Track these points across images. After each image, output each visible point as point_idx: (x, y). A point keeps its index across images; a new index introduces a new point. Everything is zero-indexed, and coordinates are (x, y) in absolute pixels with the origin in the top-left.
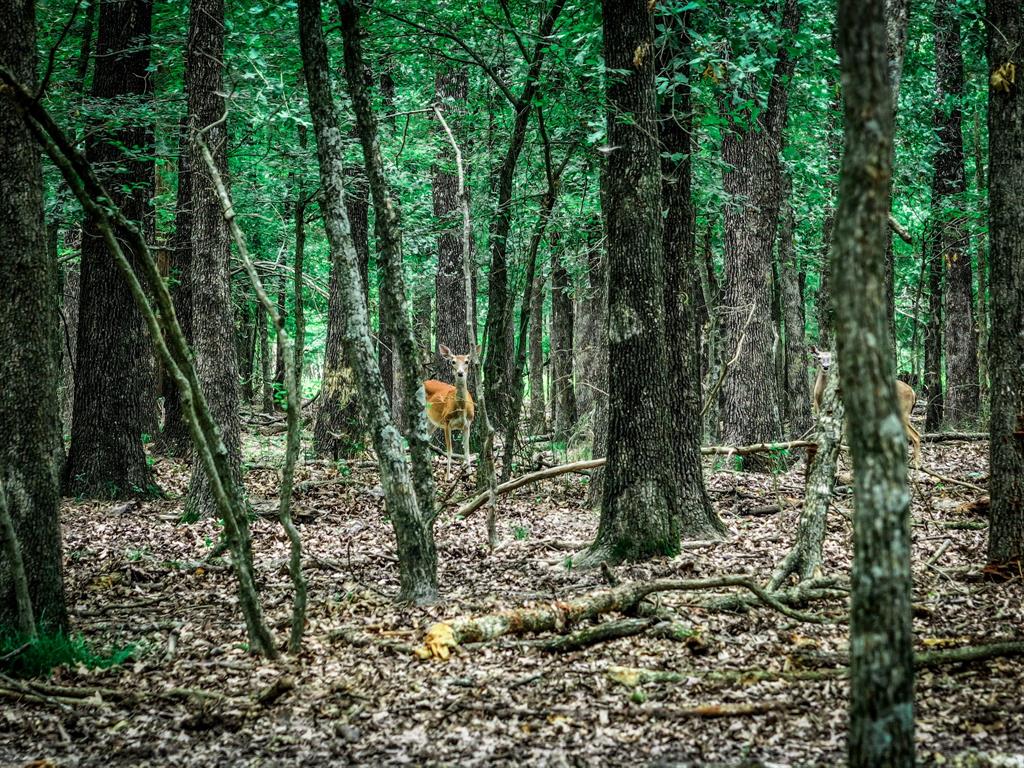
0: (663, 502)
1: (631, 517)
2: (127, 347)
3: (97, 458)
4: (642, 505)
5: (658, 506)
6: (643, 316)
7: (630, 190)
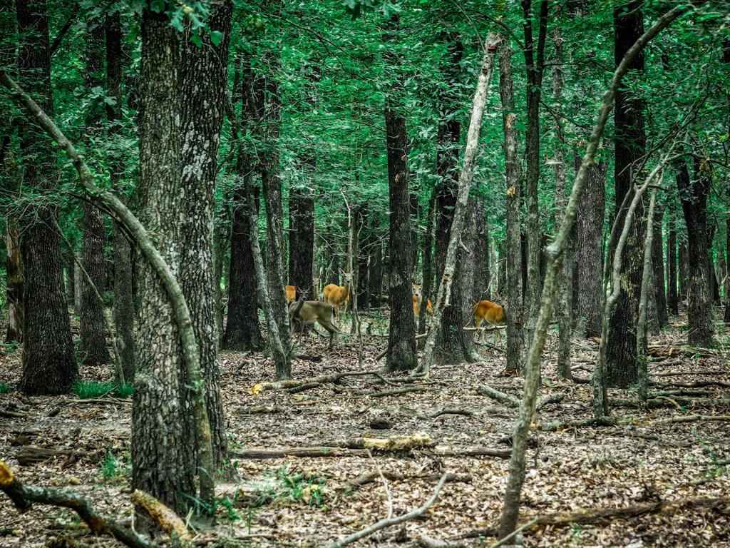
0: (410, 349)
1: (398, 354)
2: (252, 283)
3: (238, 332)
4: (402, 350)
5: (408, 350)
6: (402, 277)
7: (397, 229)
